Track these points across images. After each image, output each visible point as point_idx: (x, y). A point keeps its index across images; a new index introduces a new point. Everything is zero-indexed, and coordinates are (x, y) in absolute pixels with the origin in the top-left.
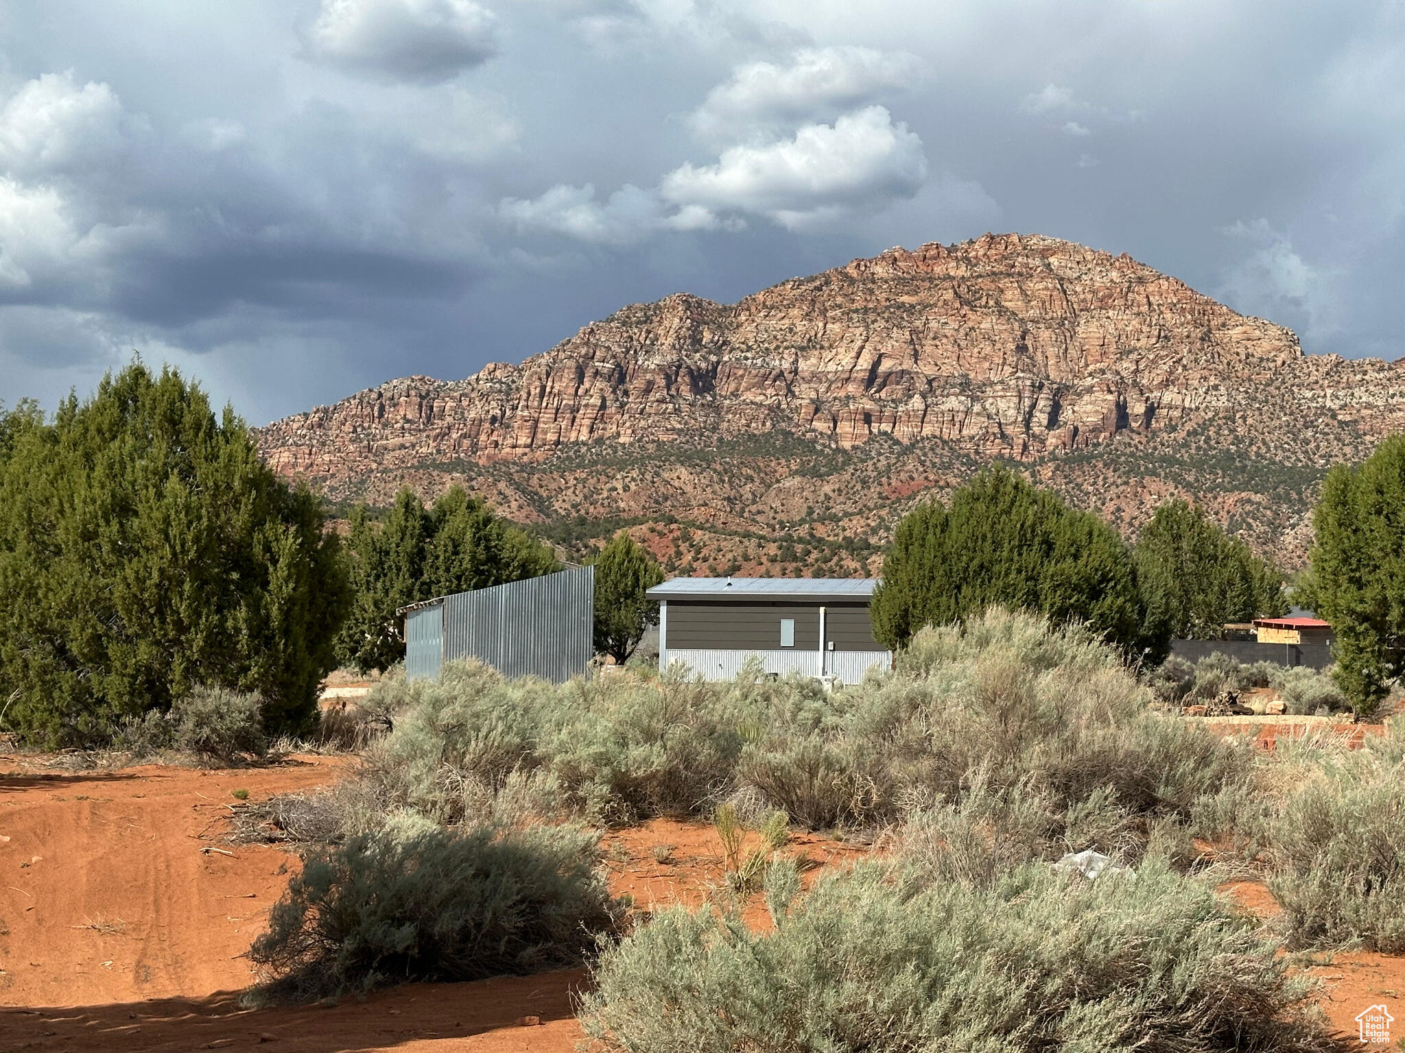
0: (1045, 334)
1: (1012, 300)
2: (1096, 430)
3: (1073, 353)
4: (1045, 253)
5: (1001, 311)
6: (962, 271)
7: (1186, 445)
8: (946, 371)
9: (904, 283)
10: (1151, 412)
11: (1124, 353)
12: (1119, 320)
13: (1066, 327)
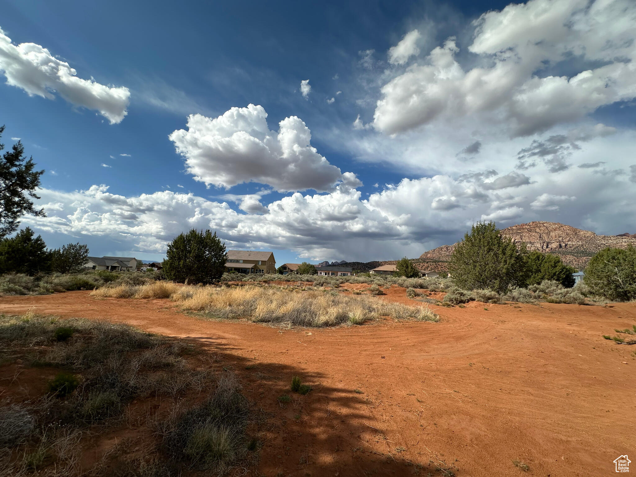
0: (544, 235)
1: (538, 230)
2: (555, 248)
3: (550, 237)
4: (543, 224)
5: (536, 232)
6: (528, 227)
7: (574, 250)
8: (527, 241)
9: (519, 229)
10: (566, 245)
11: (560, 237)
12: (557, 232)
13: (548, 234)
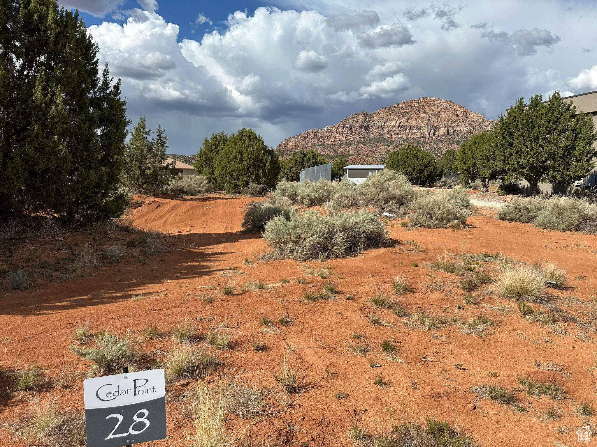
0: (433, 117)
1: (427, 110)
2: (443, 135)
3: (439, 120)
4: (434, 101)
5: (425, 112)
6: (418, 105)
7: (461, 138)
8: (413, 125)
9: (406, 108)
10: (454, 132)
11: (449, 120)
12: (448, 114)
13: (438, 115)
